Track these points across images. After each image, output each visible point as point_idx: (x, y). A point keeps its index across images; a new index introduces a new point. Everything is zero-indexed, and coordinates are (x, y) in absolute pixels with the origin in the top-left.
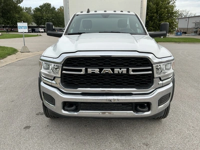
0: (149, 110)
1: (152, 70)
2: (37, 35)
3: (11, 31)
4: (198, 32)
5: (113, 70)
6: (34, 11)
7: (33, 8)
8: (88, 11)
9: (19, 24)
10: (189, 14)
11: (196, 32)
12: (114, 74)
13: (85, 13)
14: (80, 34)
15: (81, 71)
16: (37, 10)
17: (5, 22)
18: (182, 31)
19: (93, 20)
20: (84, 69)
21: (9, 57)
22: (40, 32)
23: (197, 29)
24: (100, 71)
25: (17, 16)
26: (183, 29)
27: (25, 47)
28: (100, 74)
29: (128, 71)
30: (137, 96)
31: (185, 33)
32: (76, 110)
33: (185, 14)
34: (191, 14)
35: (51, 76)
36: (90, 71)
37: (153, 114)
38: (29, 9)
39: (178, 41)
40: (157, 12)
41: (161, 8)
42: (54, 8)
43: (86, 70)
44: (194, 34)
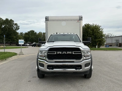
0: (81, 69)
1: (81, 53)
2: (26, 47)
3: (10, 45)
4: (118, 45)
5: (67, 53)
6: (25, 35)
7: (24, 33)
8: (57, 33)
9: (19, 40)
10: (112, 35)
11: (117, 45)
12: (67, 54)
13: (55, 34)
14: (54, 42)
15: (55, 53)
16: (26, 34)
17: (8, 40)
18: (109, 45)
19: (58, 37)
20: (56, 52)
21: (13, 57)
22: (27, 46)
23: (117, 43)
24: (62, 53)
25: (15, 37)
26: (110, 43)
27: (21, 52)
28: (62, 54)
29: (72, 53)
30: (76, 63)
31: (111, 46)
32: (53, 69)
33: (110, 35)
34: (113, 35)
35: (43, 56)
36: (58, 53)
37: (83, 70)
38: (21, 33)
39: (106, 49)
40: (93, 35)
41: (95, 33)
42: (36, 33)
43: (57, 53)
44: (116, 46)
